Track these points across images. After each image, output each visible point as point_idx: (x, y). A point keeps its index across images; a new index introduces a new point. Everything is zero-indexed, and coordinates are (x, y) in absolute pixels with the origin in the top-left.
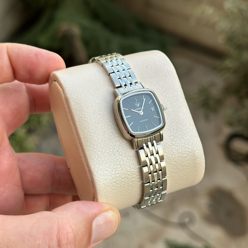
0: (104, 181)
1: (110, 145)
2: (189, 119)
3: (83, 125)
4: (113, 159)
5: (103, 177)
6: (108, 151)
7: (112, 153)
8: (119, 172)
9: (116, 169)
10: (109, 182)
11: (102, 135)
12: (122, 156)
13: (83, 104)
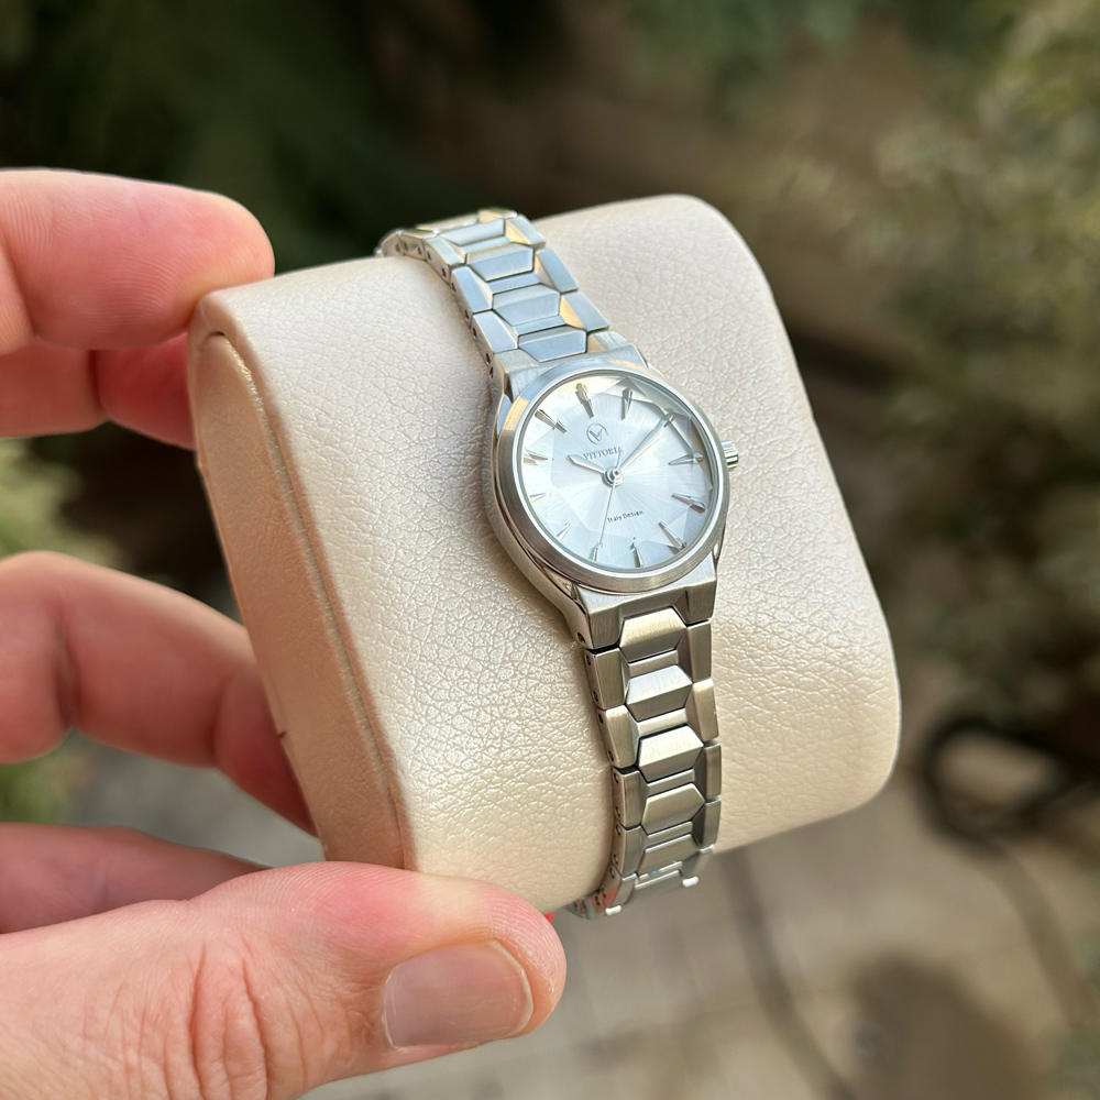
0: (446, 795)
1: (476, 632)
2: (832, 512)
3: (349, 542)
4: (490, 694)
5: (443, 777)
6: (465, 661)
7: (483, 671)
8: (514, 755)
9: (503, 738)
10: (468, 802)
11: (437, 584)
12: (532, 682)
13: (350, 441)
